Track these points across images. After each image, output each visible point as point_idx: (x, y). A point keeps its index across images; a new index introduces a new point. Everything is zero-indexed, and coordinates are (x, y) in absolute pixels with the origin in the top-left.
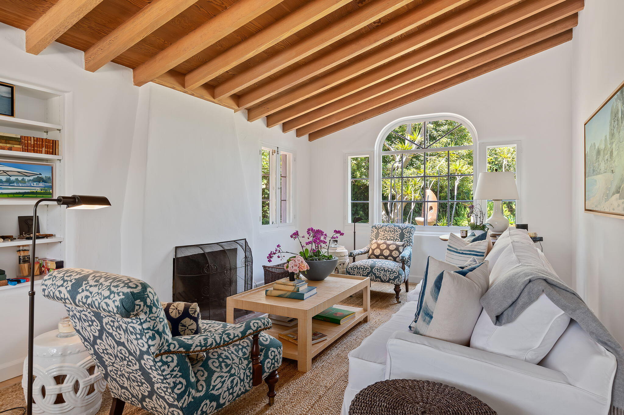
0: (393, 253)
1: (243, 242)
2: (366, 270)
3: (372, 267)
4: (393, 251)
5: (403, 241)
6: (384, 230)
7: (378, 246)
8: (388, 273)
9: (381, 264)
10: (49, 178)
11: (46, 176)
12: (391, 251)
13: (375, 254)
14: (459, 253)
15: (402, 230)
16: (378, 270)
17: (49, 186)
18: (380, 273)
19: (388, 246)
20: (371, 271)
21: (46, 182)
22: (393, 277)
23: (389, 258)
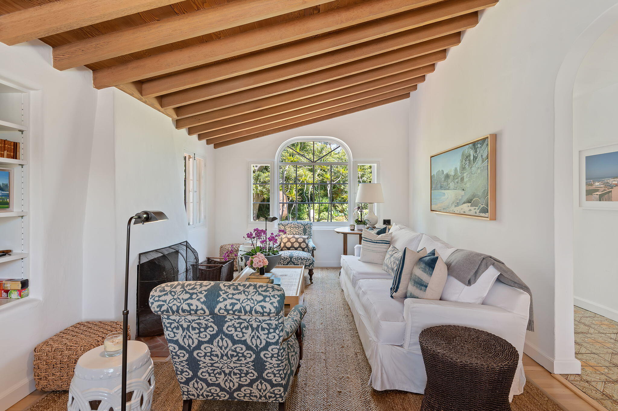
0: (302, 245)
1: (185, 243)
2: (286, 260)
3: (291, 258)
4: (301, 243)
5: (306, 234)
6: (290, 227)
7: (289, 240)
8: (304, 261)
9: (297, 254)
10: (7, 185)
11: (3, 183)
12: (300, 243)
13: (287, 246)
14: (374, 242)
15: (304, 226)
16: (296, 259)
17: (6, 194)
18: (298, 261)
19: (297, 239)
20: (291, 261)
21: (3, 190)
22: (309, 264)
23: (299, 249)
